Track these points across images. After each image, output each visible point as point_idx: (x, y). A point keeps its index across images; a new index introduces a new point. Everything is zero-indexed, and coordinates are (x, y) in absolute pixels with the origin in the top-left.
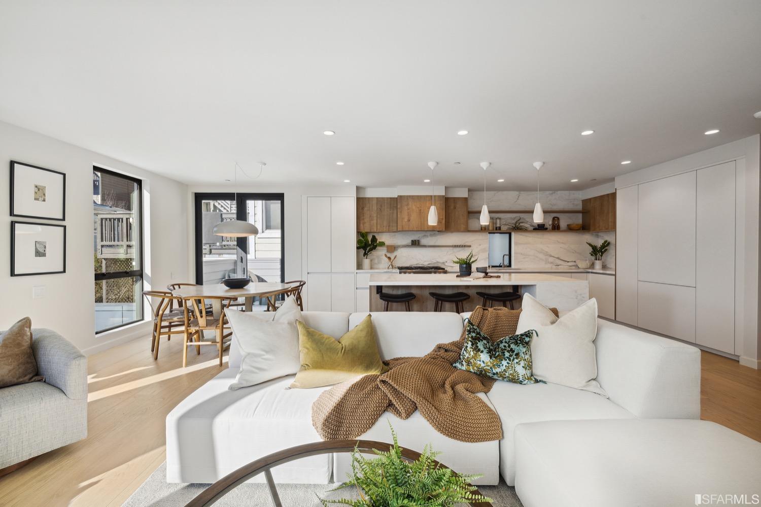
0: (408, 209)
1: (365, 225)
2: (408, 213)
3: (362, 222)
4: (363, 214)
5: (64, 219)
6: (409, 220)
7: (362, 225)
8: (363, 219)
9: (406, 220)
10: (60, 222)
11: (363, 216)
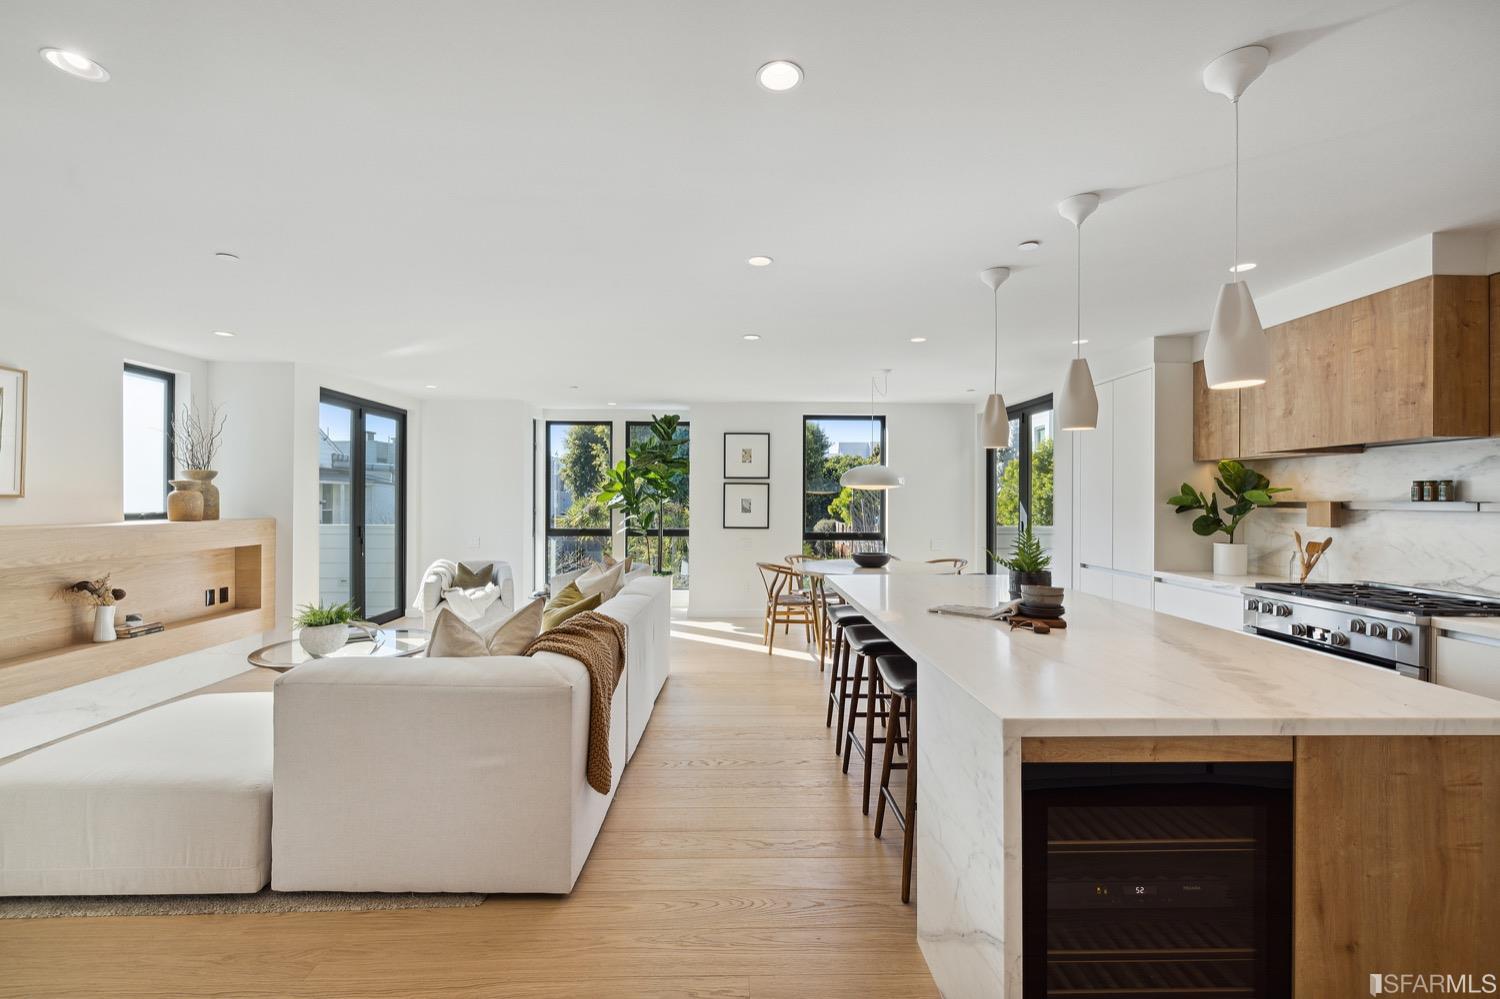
0: (1287, 372)
1: (1211, 441)
2: (1286, 385)
3: (1204, 432)
4: (1207, 407)
5: (769, 477)
6: (1288, 412)
7: (1203, 441)
8: (1207, 423)
9: (1279, 412)
10: (764, 481)
11: (1207, 413)
